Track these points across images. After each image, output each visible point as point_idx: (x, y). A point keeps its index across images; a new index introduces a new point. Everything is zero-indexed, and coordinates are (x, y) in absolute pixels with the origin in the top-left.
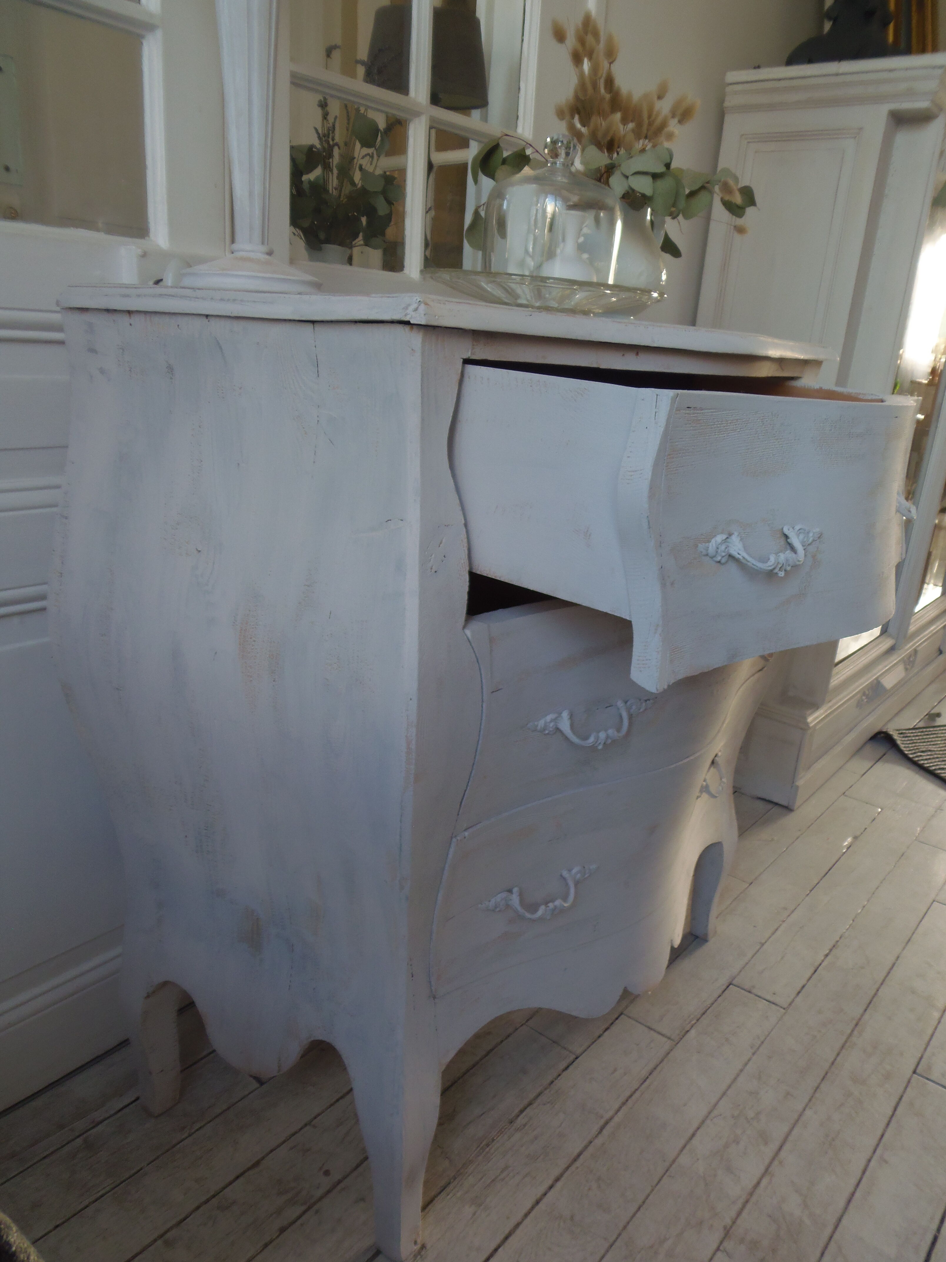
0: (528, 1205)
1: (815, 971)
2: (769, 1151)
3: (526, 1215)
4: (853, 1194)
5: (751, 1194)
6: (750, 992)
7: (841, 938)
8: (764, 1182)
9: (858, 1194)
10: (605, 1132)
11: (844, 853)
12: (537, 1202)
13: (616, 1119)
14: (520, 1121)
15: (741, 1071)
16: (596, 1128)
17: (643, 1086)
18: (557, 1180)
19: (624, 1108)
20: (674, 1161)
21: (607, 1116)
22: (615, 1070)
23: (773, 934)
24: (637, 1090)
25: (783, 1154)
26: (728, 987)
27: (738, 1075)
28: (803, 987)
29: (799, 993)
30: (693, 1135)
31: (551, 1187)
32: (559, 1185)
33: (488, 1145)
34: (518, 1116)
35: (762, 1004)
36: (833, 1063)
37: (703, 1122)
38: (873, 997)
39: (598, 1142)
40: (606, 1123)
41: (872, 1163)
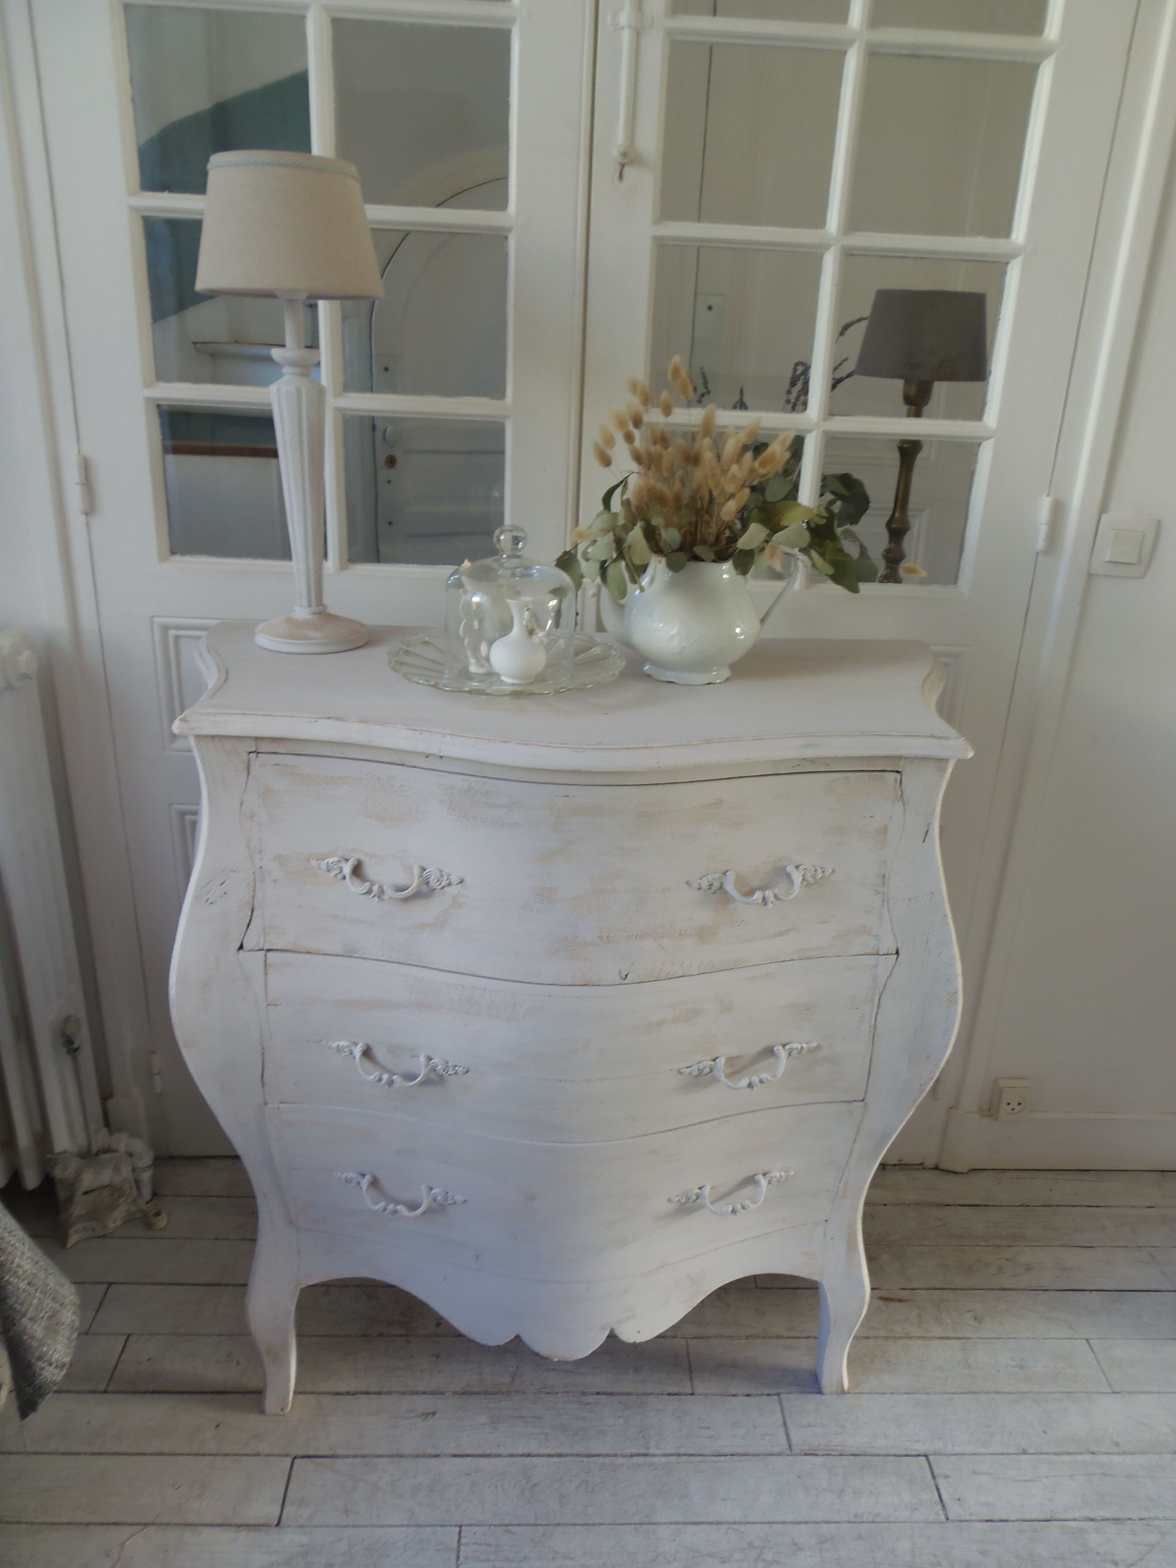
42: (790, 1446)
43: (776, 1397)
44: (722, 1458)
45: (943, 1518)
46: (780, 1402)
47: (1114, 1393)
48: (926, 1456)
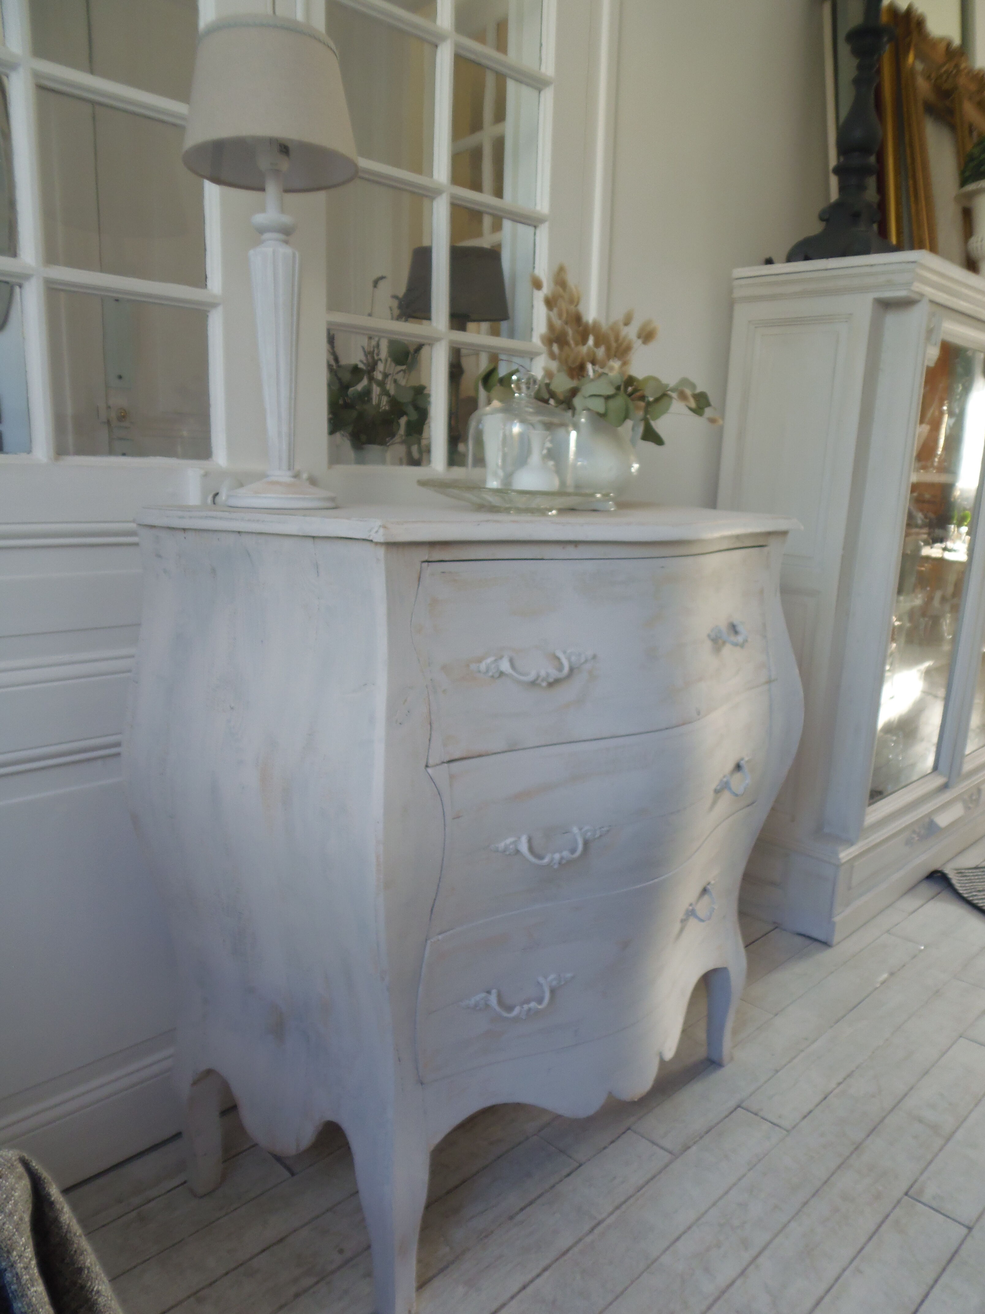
0: (515, 1289)
1: (825, 1098)
2: (747, 1256)
3: (512, 1298)
4: (822, 1298)
5: (723, 1292)
6: (756, 1114)
7: (857, 1068)
8: (738, 1283)
9: (827, 1299)
10: (596, 1231)
11: (877, 988)
12: (524, 1288)
13: (609, 1221)
14: (519, 1217)
15: (734, 1185)
16: (587, 1228)
17: (639, 1194)
18: (545, 1269)
19: (618, 1213)
20: (656, 1260)
21: (600, 1218)
22: (615, 1178)
23: (789, 1062)
24: (631, 1197)
25: (761, 1260)
26: (735, 1109)
27: (730, 1189)
28: (810, 1112)
29: (805, 1117)
30: (678, 1239)
31: (538, 1275)
32: (547, 1274)
33: (486, 1237)
34: (517, 1213)
35: (766, 1126)
36: (826, 1182)
37: (689, 1228)
38: (878, 1124)
39: (588, 1239)
40: (599, 1224)
41: (847, 1273)
42: (670, 1153)
43: (629, 1131)
44: (644, 1189)
45: (785, 1132)
46: (635, 1132)
47: (776, 1015)
48: (739, 1106)
